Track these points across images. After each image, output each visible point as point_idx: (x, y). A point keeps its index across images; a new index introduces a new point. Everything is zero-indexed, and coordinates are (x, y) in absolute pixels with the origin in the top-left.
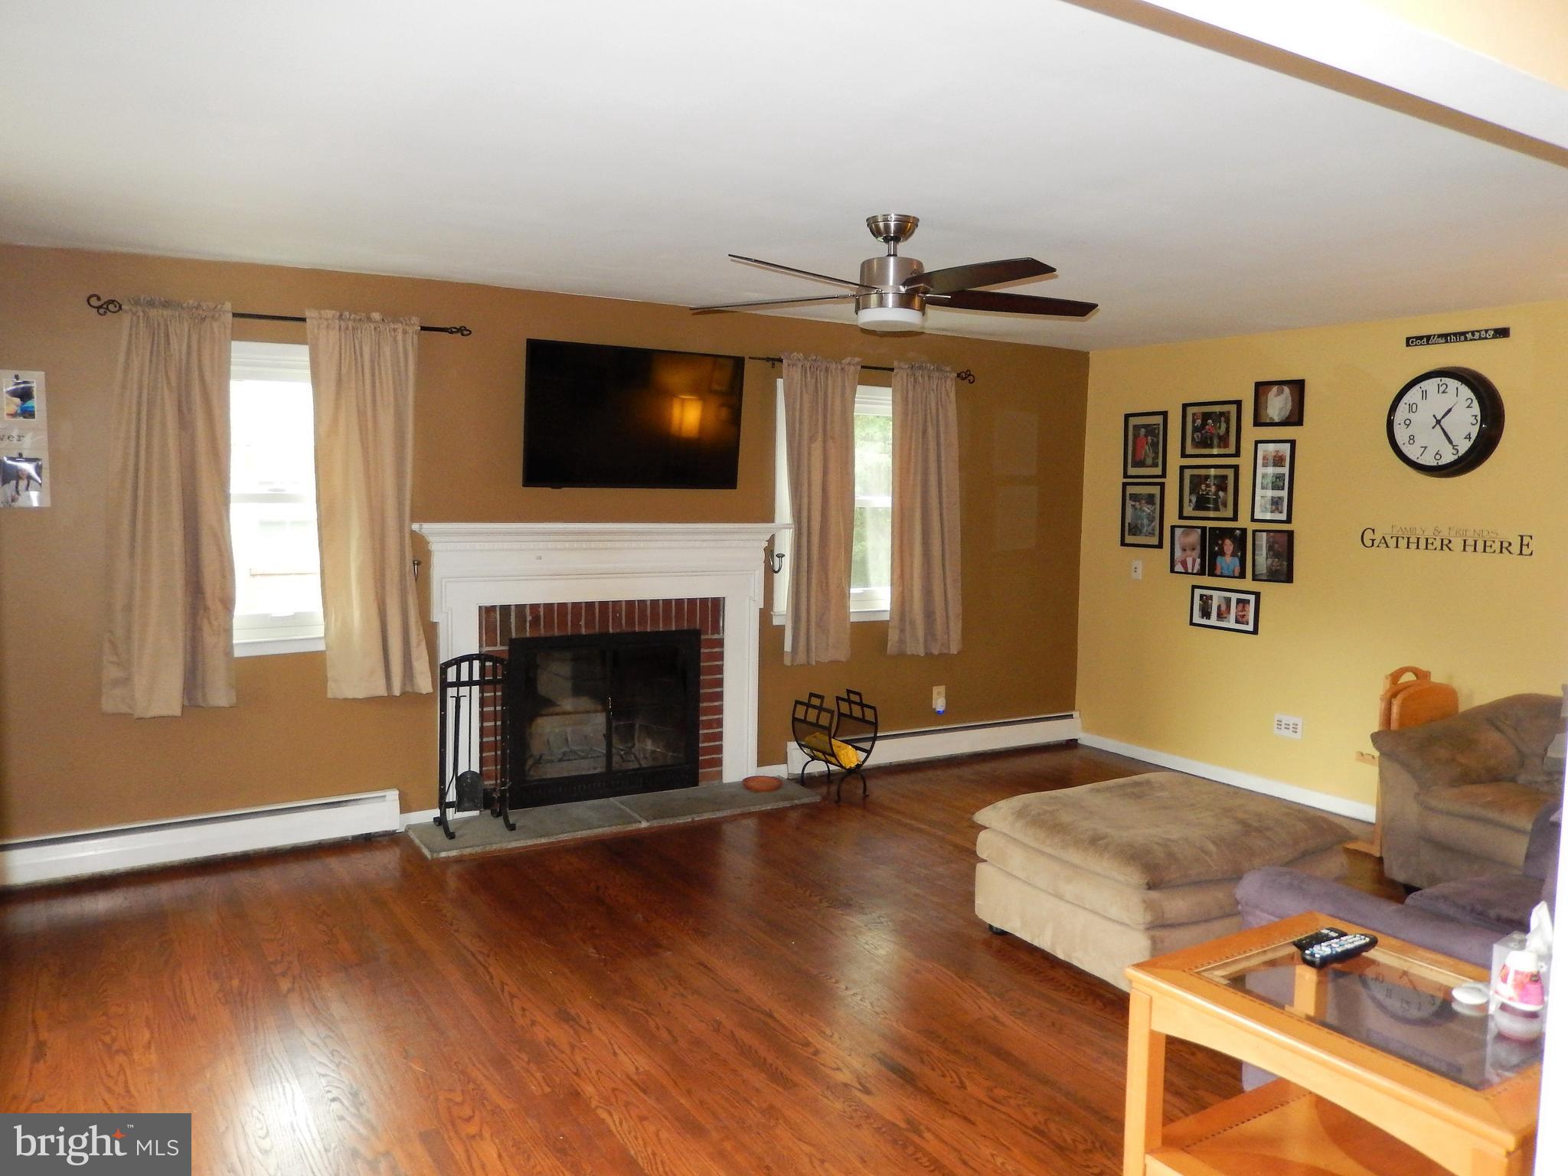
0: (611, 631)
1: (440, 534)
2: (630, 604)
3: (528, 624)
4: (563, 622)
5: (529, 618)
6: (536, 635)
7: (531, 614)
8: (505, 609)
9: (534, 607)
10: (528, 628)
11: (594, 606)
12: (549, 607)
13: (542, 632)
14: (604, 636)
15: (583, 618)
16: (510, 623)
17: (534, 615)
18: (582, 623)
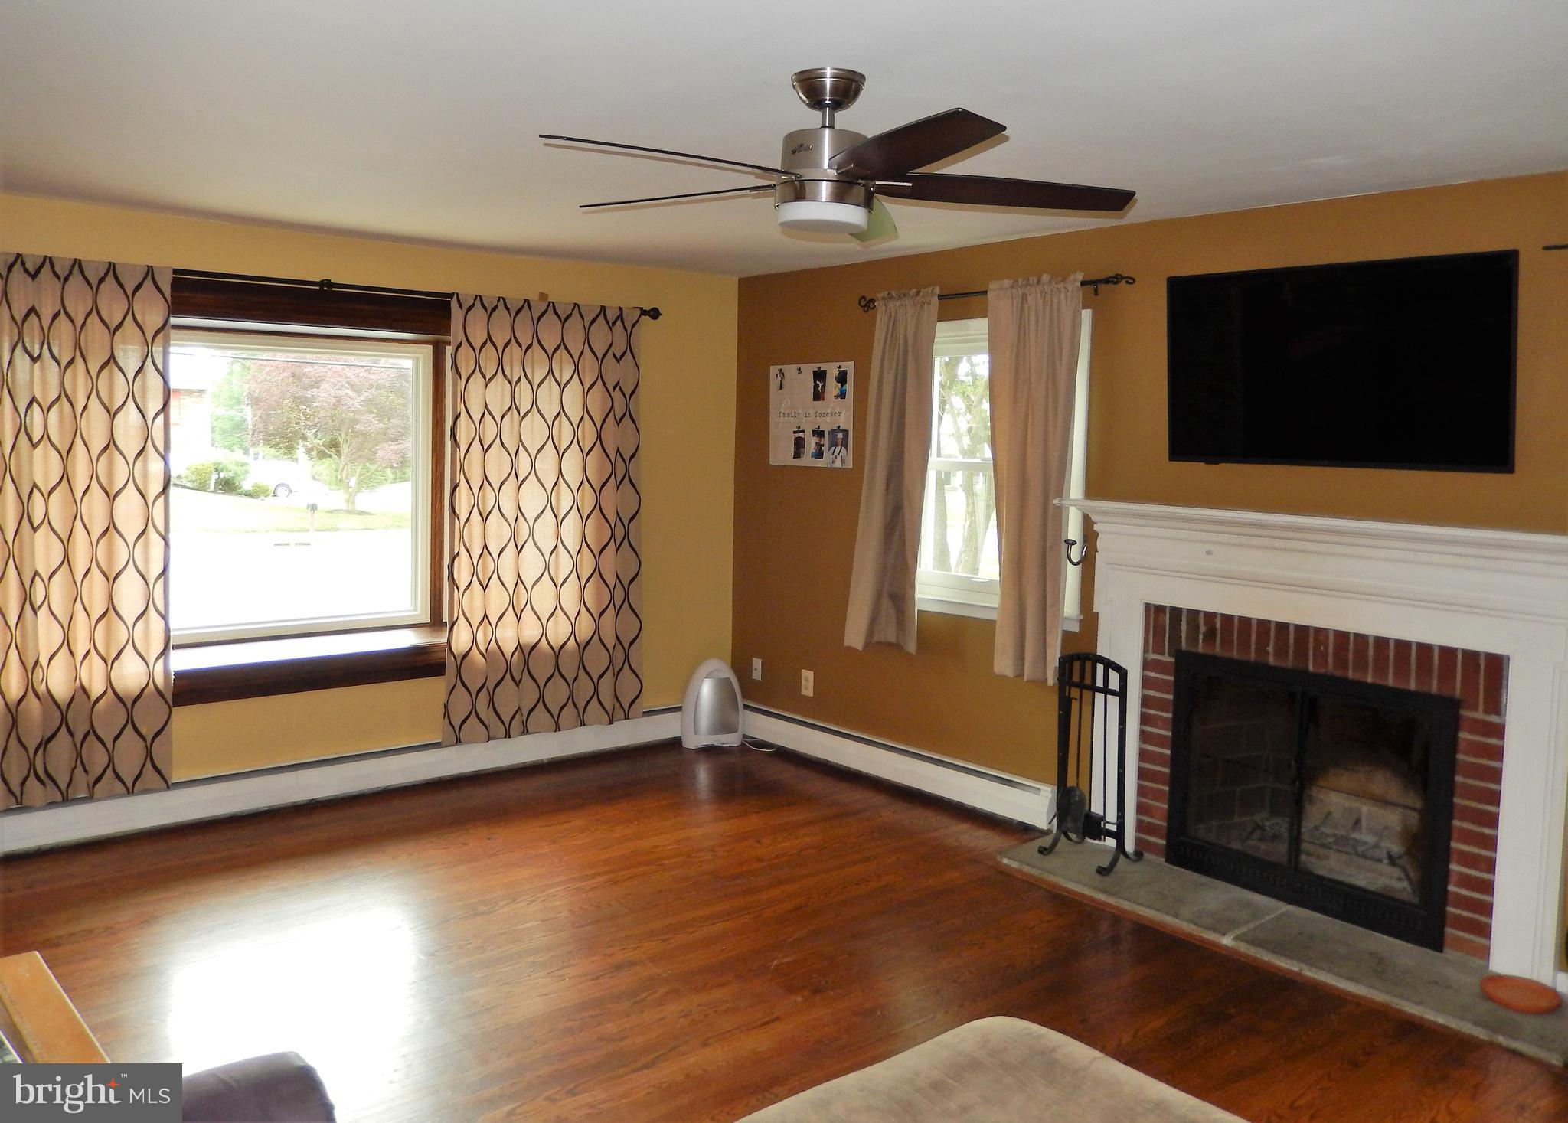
0: (1311, 668)
1: (1106, 513)
2: (1342, 636)
3: (1201, 637)
4: (1245, 643)
5: (1203, 629)
6: (1209, 652)
7: (1206, 624)
8: (1176, 612)
9: (1210, 616)
10: (1201, 641)
11: (1288, 628)
12: (1228, 619)
13: (1218, 650)
14: (1302, 674)
15: (1272, 642)
16: (1180, 631)
17: (1209, 625)
18: (1270, 649)
